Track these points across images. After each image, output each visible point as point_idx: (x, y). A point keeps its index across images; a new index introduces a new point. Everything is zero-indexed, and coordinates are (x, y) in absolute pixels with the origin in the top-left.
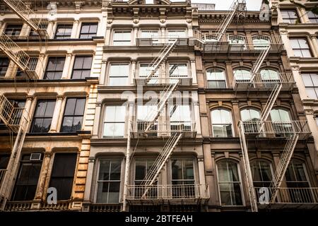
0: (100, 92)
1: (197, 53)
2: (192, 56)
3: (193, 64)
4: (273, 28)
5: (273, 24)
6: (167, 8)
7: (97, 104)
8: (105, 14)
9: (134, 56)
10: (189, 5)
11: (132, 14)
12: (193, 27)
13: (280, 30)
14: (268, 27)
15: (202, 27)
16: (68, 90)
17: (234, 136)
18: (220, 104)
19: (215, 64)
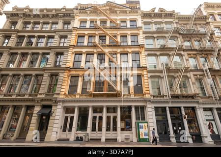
0: (145, 51)
1: (180, 34)
2: (178, 35)
3: (179, 39)
4: (207, 23)
5: (207, 21)
6: (165, 14)
7: (146, 56)
8: (140, 16)
9: (155, 35)
10: (174, 12)
11: (151, 16)
12: (176, 23)
13: (210, 24)
14: (205, 22)
15: (180, 22)
16: (133, 50)
17: (199, 69)
18: (192, 56)
19: (187, 39)
